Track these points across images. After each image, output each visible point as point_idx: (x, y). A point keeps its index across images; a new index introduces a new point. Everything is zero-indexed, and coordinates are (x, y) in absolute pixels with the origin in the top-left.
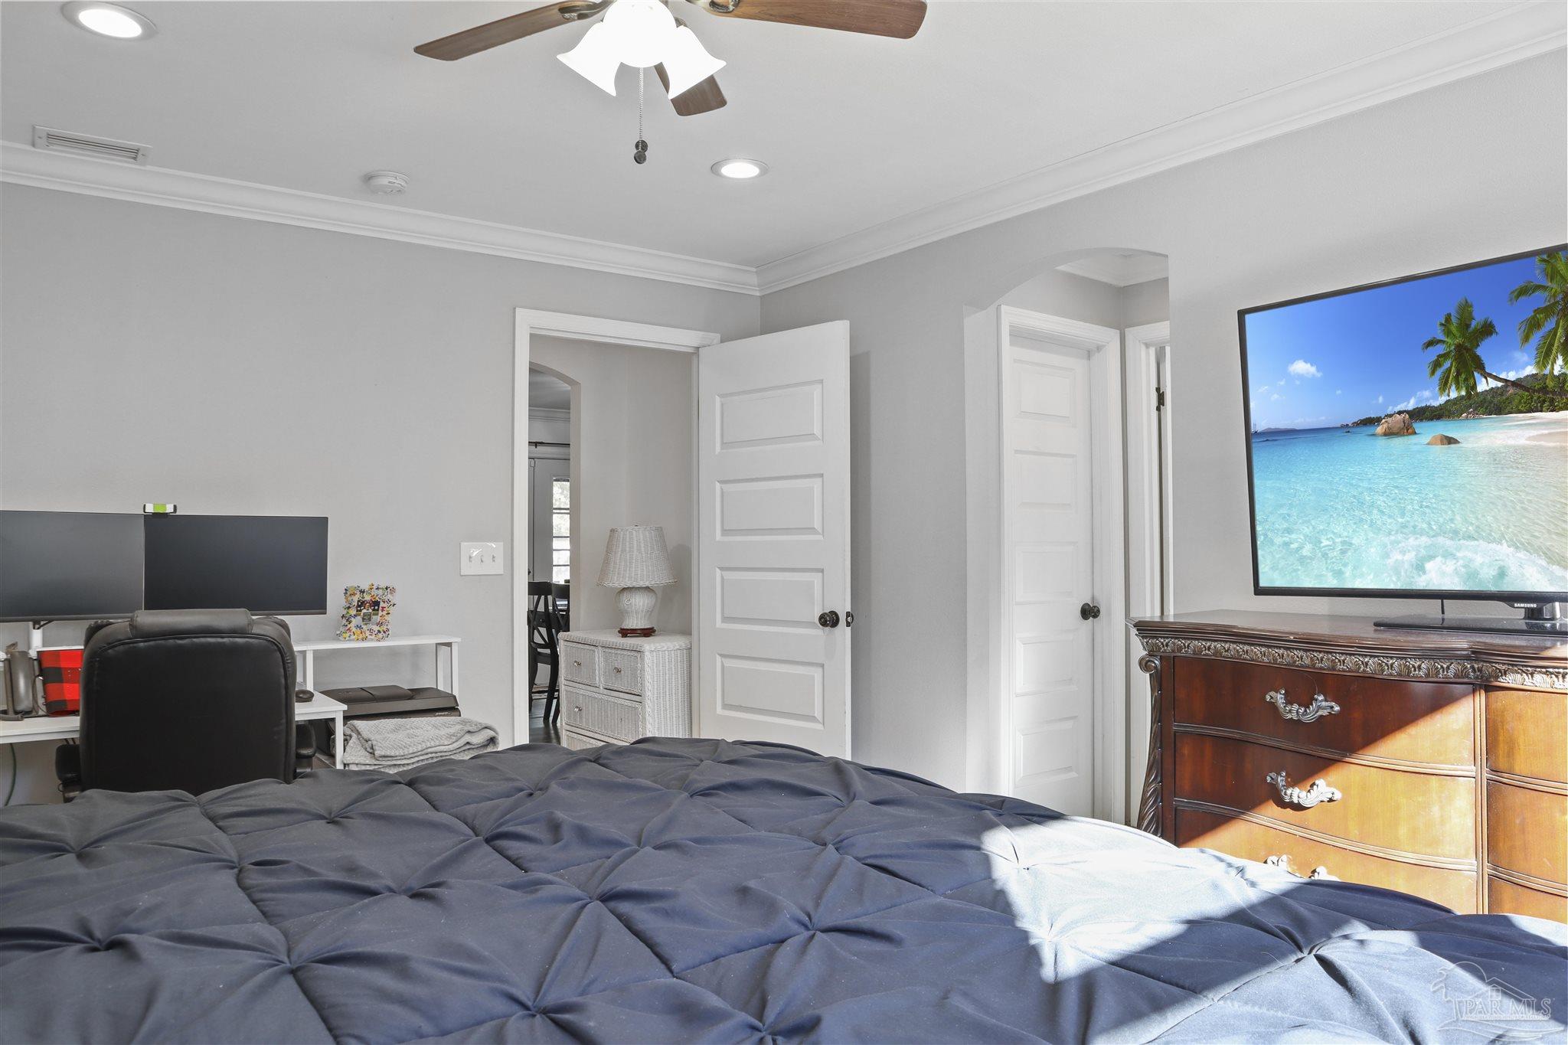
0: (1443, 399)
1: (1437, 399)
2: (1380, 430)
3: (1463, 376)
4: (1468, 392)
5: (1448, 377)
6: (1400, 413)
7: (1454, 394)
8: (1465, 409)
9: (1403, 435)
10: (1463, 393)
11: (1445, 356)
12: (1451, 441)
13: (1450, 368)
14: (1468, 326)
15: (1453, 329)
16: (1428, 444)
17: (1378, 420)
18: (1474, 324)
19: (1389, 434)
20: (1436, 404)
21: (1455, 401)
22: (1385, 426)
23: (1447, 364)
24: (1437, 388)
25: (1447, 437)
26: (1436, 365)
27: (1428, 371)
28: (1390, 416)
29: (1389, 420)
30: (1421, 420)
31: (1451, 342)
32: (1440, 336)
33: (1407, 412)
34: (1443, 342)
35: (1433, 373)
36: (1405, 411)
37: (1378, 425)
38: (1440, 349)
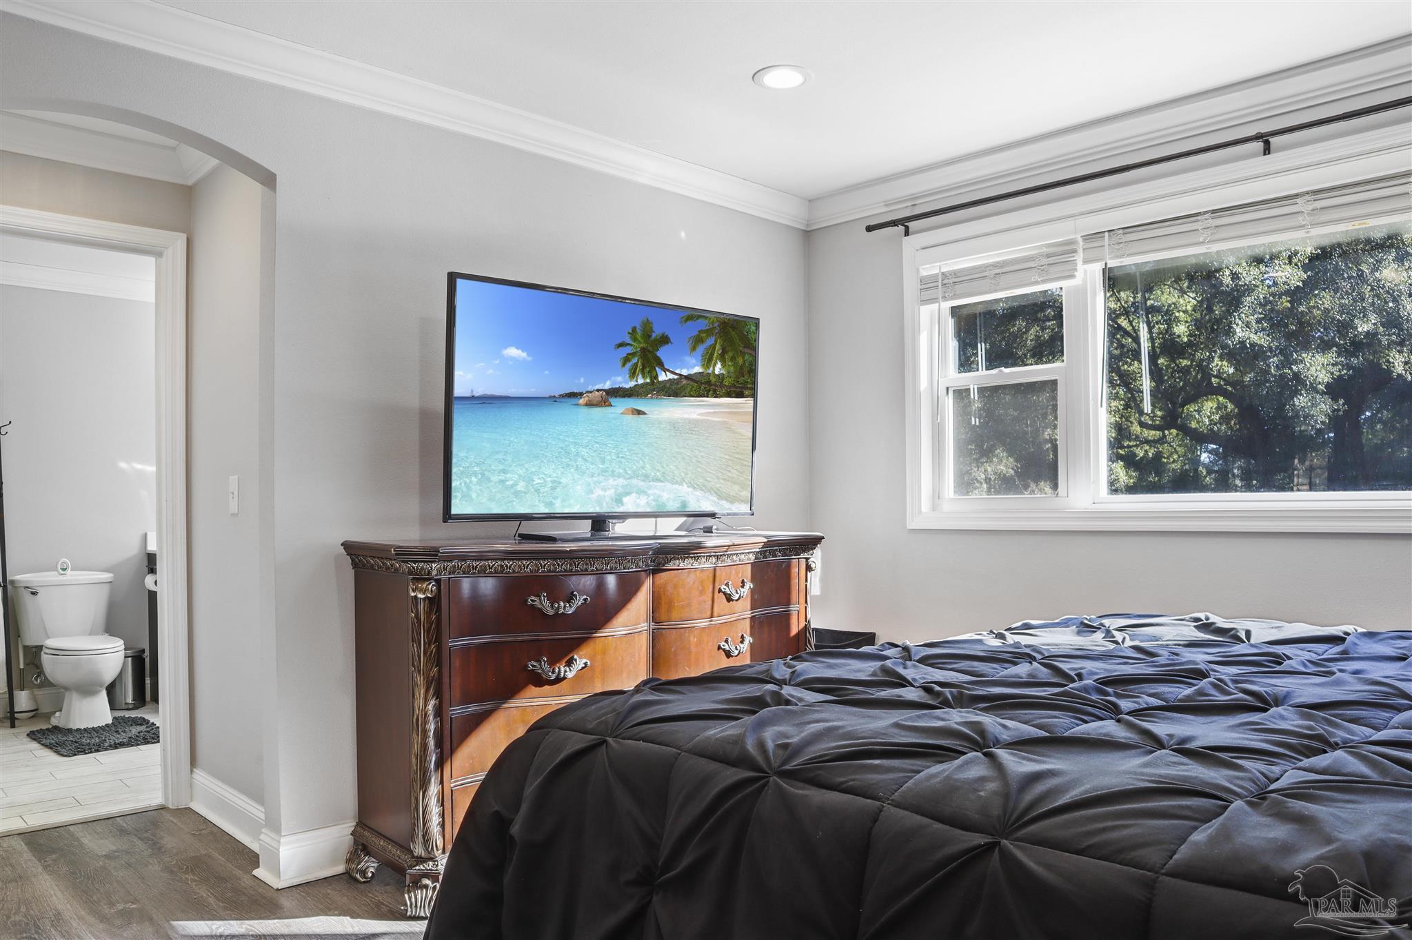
0: (632, 384)
1: (628, 384)
2: (582, 401)
3: (648, 369)
4: (651, 380)
5: (636, 369)
6: (598, 390)
7: (641, 381)
8: (651, 391)
9: (602, 406)
10: (648, 380)
11: (633, 354)
12: (639, 412)
13: (637, 363)
14: (650, 336)
15: (639, 336)
16: (622, 413)
17: (581, 394)
18: (654, 336)
19: (590, 404)
20: (627, 386)
21: (642, 386)
22: (587, 399)
23: (635, 360)
24: (628, 376)
25: (636, 410)
26: (626, 360)
27: (620, 364)
28: (591, 392)
29: (590, 395)
30: (616, 397)
31: (637, 347)
32: (628, 340)
33: (604, 390)
34: (631, 345)
35: (624, 365)
36: (602, 390)
37: (581, 398)
38: (629, 350)
